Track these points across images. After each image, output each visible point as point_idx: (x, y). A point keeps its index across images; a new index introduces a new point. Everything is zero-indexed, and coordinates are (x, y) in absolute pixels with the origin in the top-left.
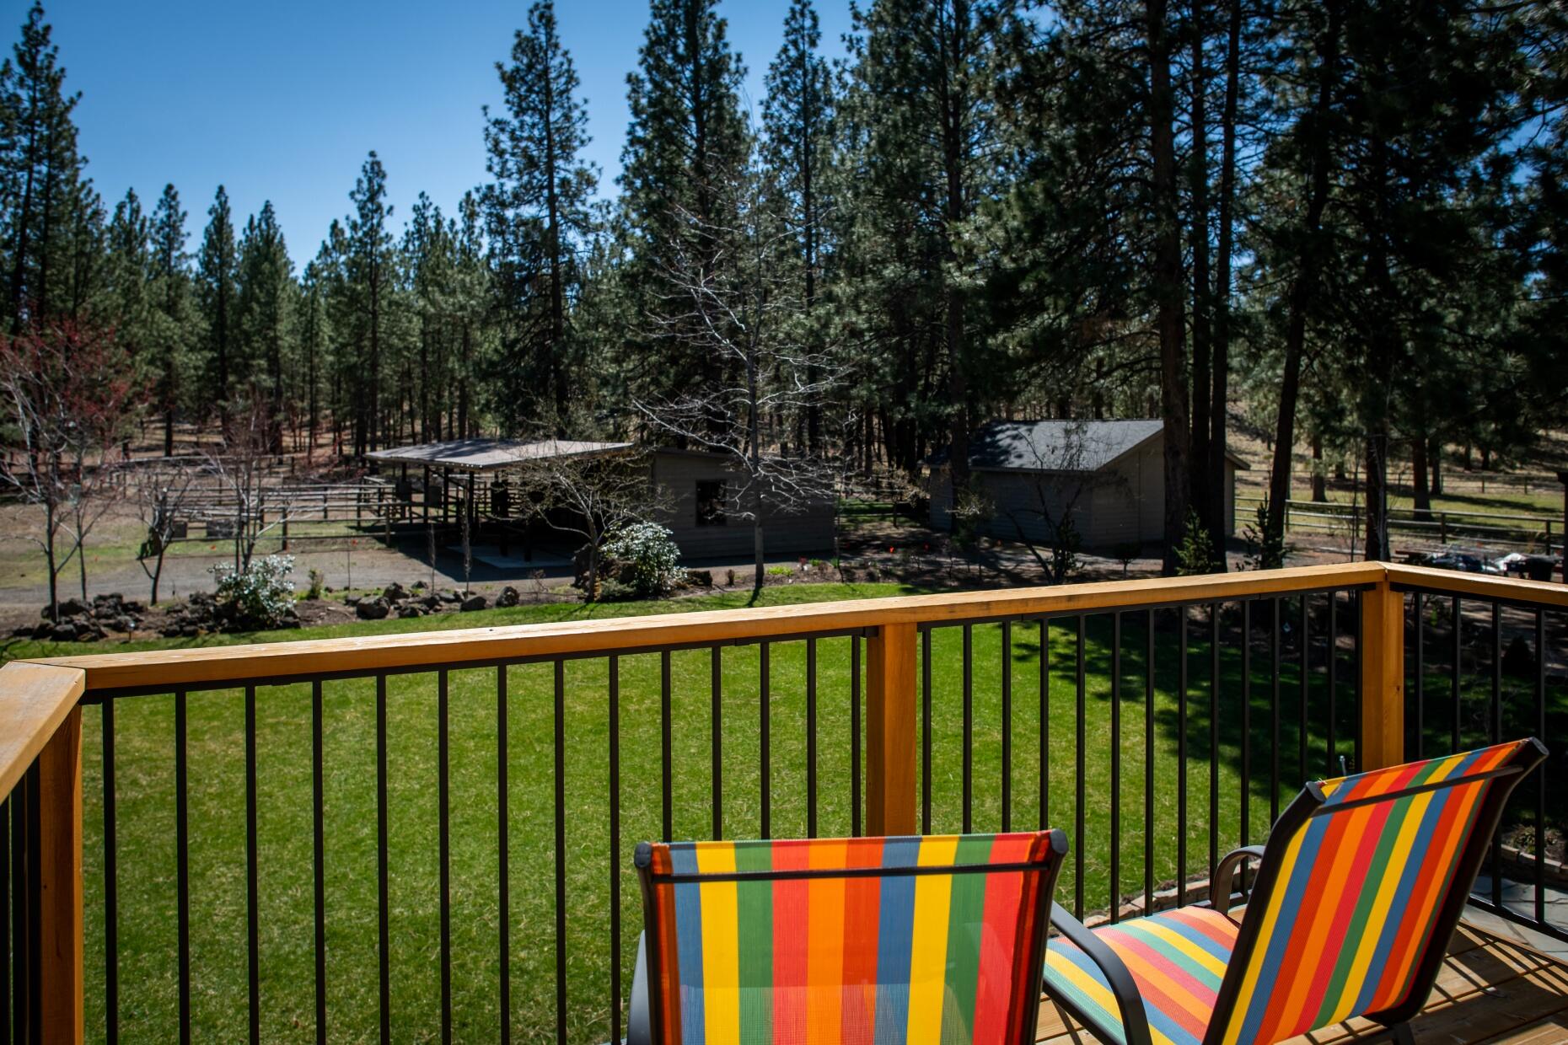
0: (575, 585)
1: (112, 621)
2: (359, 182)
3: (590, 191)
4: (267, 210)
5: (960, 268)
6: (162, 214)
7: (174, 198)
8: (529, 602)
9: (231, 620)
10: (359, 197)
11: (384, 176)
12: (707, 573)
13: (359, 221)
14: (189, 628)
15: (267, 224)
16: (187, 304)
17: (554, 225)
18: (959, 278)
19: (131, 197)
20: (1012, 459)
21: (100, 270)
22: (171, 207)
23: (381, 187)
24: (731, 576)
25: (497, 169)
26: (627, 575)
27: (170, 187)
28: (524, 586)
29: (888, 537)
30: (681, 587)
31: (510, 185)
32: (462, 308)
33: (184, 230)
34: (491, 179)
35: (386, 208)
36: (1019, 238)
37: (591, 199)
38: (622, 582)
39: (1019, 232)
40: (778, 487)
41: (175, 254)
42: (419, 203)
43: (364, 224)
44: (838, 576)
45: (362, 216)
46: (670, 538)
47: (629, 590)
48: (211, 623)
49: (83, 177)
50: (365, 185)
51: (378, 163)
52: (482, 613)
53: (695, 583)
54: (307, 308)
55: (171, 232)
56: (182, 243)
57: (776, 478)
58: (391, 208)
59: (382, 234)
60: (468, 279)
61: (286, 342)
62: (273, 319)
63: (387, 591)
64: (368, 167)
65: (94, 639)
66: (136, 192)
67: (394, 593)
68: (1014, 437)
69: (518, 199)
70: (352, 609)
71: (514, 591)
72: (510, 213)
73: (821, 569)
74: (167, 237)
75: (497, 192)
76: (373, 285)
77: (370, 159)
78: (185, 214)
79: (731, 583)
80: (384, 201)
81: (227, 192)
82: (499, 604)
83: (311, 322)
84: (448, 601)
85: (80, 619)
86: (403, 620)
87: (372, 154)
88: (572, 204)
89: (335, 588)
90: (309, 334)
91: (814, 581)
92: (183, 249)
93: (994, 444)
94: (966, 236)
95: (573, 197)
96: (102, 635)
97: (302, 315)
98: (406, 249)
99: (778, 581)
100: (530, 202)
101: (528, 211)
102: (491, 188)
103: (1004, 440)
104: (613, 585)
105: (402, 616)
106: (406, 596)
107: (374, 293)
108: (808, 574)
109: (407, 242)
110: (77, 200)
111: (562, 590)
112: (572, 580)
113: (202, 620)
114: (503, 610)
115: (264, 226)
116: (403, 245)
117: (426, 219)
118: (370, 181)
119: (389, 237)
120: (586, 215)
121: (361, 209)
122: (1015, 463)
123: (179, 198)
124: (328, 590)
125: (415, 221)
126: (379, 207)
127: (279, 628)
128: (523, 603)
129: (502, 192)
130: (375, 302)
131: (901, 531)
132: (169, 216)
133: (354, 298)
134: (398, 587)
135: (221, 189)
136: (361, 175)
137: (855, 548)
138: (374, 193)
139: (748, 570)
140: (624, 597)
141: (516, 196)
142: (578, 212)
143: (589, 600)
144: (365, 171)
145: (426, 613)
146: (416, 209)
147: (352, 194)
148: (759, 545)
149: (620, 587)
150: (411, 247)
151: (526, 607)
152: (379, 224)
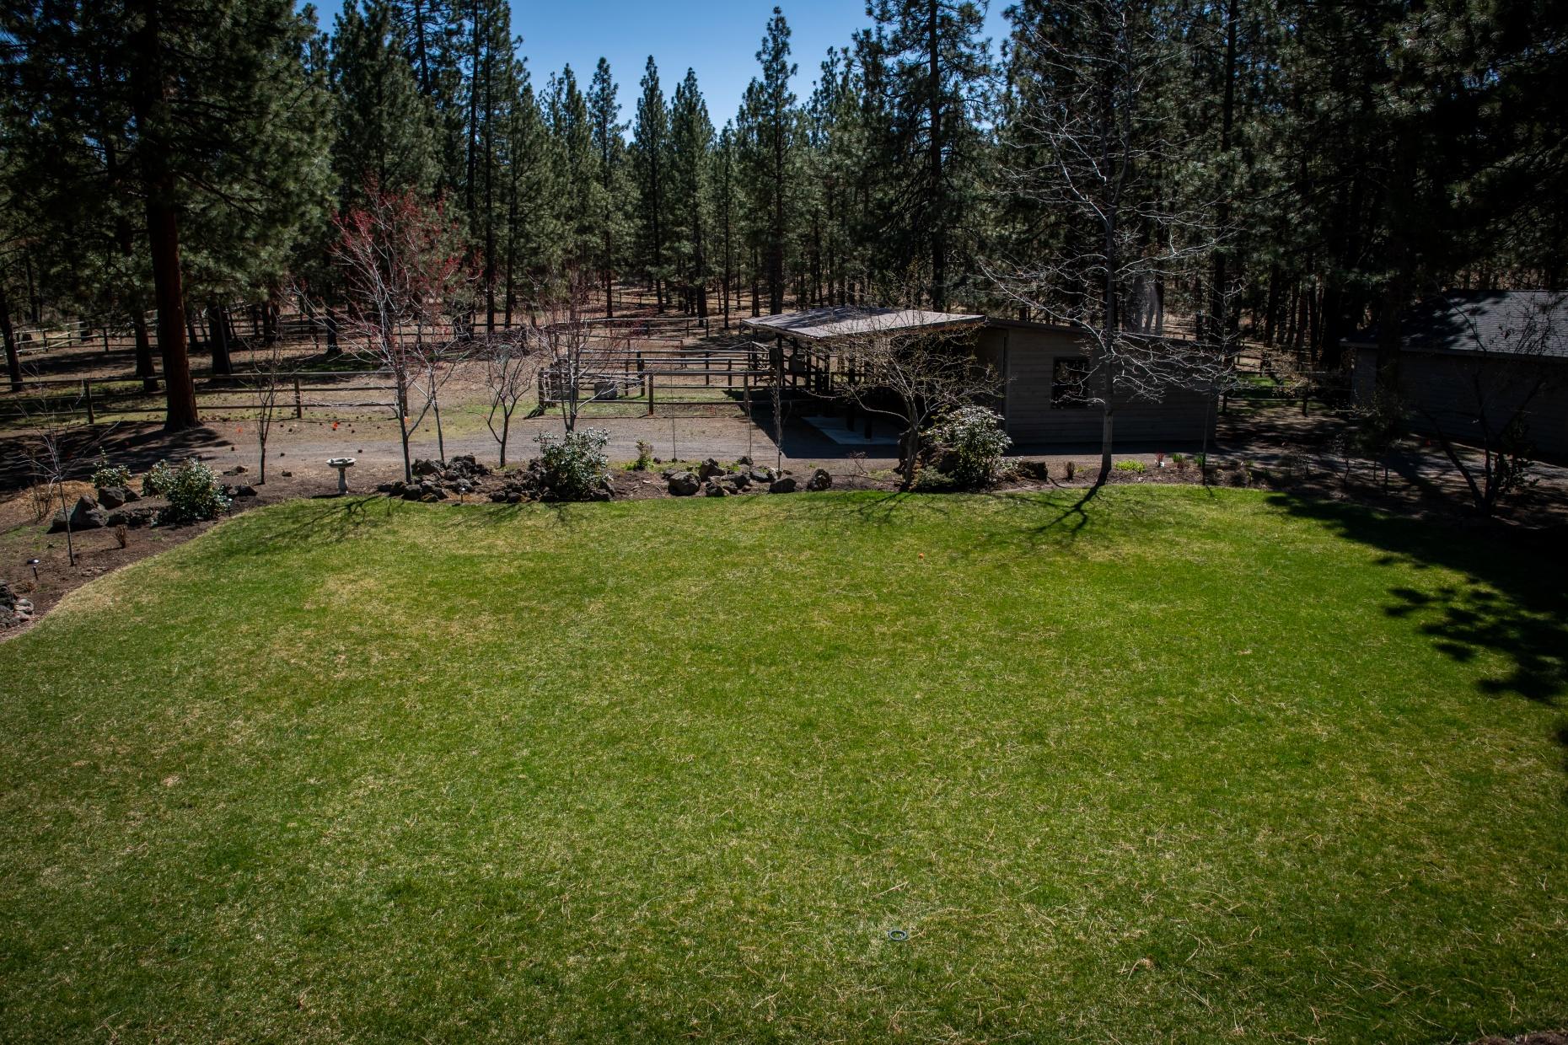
0: (897, 471)
1: (453, 483)
2: (765, 40)
3: (973, 29)
4: (690, 76)
5: (1397, 90)
6: (597, 88)
7: (606, 71)
8: (841, 486)
9: (552, 488)
10: (765, 57)
11: (788, 33)
12: (1042, 465)
13: (765, 82)
14: (513, 495)
15: (691, 92)
16: (619, 174)
17: (936, 71)
18: (1395, 104)
19: (568, 72)
20: (1464, 339)
21: (532, 143)
22: (604, 81)
23: (785, 44)
24: (1070, 470)
25: (877, 12)
26: (948, 463)
27: (603, 61)
28: (840, 467)
29: (1289, 427)
30: (1010, 479)
31: (890, 29)
32: (838, 168)
33: (616, 103)
34: (871, 24)
35: (789, 67)
36: (1485, 40)
37: (977, 39)
38: (940, 472)
39: (1485, 29)
40: (1129, 372)
41: (609, 126)
42: (828, 59)
43: (769, 86)
44: (1199, 476)
45: (768, 77)
46: (1000, 425)
47: (947, 480)
48: (535, 490)
49: (518, 55)
50: (770, 44)
51: (782, 20)
52: (787, 496)
53: (1027, 476)
54: (720, 176)
55: (605, 102)
56: (615, 116)
57: (1127, 361)
58: (795, 66)
59: (786, 95)
60: (846, 138)
61: (707, 208)
62: (693, 187)
63: (703, 466)
64: (773, 25)
65: (434, 500)
66: (571, 68)
67: (710, 469)
68: (1474, 312)
69: (898, 45)
70: (666, 483)
71: (826, 475)
72: (889, 62)
73: (1181, 466)
74: (601, 110)
75: (874, 38)
76: (778, 149)
77: (774, 16)
78: (616, 87)
79: (1070, 477)
80: (789, 60)
81: (656, 62)
82: (810, 487)
83: (725, 189)
84: (761, 480)
85: (429, 480)
86: (708, 499)
87: (777, 11)
88: (954, 46)
89: (662, 459)
90: (723, 200)
91: (1170, 480)
92: (616, 122)
93: (1445, 319)
94: (1407, 43)
95: (954, 37)
96: (442, 496)
97: (716, 182)
98: (814, 109)
99: (1125, 478)
100: (910, 47)
101: (910, 57)
102: (867, 33)
103: (1459, 314)
104: (931, 474)
105: (709, 495)
106: (721, 473)
107: (779, 158)
108: (1163, 472)
109: (816, 101)
110: (511, 78)
111: (880, 474)
112: (896, 462)
113: (527, 487)
114: (811, 493)
115: (687, 94)
116: (811, 104)
117: (834, 76)
118: (775, 39)
119: (792, 98)
120: (970, 58)
121: (766, 69)
122: (1466, 344)
123: (611, 71)
124: (657, 461)
125: (824, 79)
126: (784, 66)
127: (592, 500)
128: (836, 487)
129: (880, 37)
130: (780, 166)
131: (1310, 419)
132: (603, 90)
133: (760, 164)
134: (714, 463)
135: (651, 59)
136: (766, 34)
137: (1239, 440)
138: (780, 50)
139: (1094, 462)
140: (941, 488)
141: (896, 41)
142: (961, 55)
143: (904, 488)
144: (770, 29)
145: (733, 492)
146: (824, 66)
147: (758, 55)
148: (1107, 432)
149: (939, 476)
150: (819, 107)
151: (838, 493)
152: (783, 85)
